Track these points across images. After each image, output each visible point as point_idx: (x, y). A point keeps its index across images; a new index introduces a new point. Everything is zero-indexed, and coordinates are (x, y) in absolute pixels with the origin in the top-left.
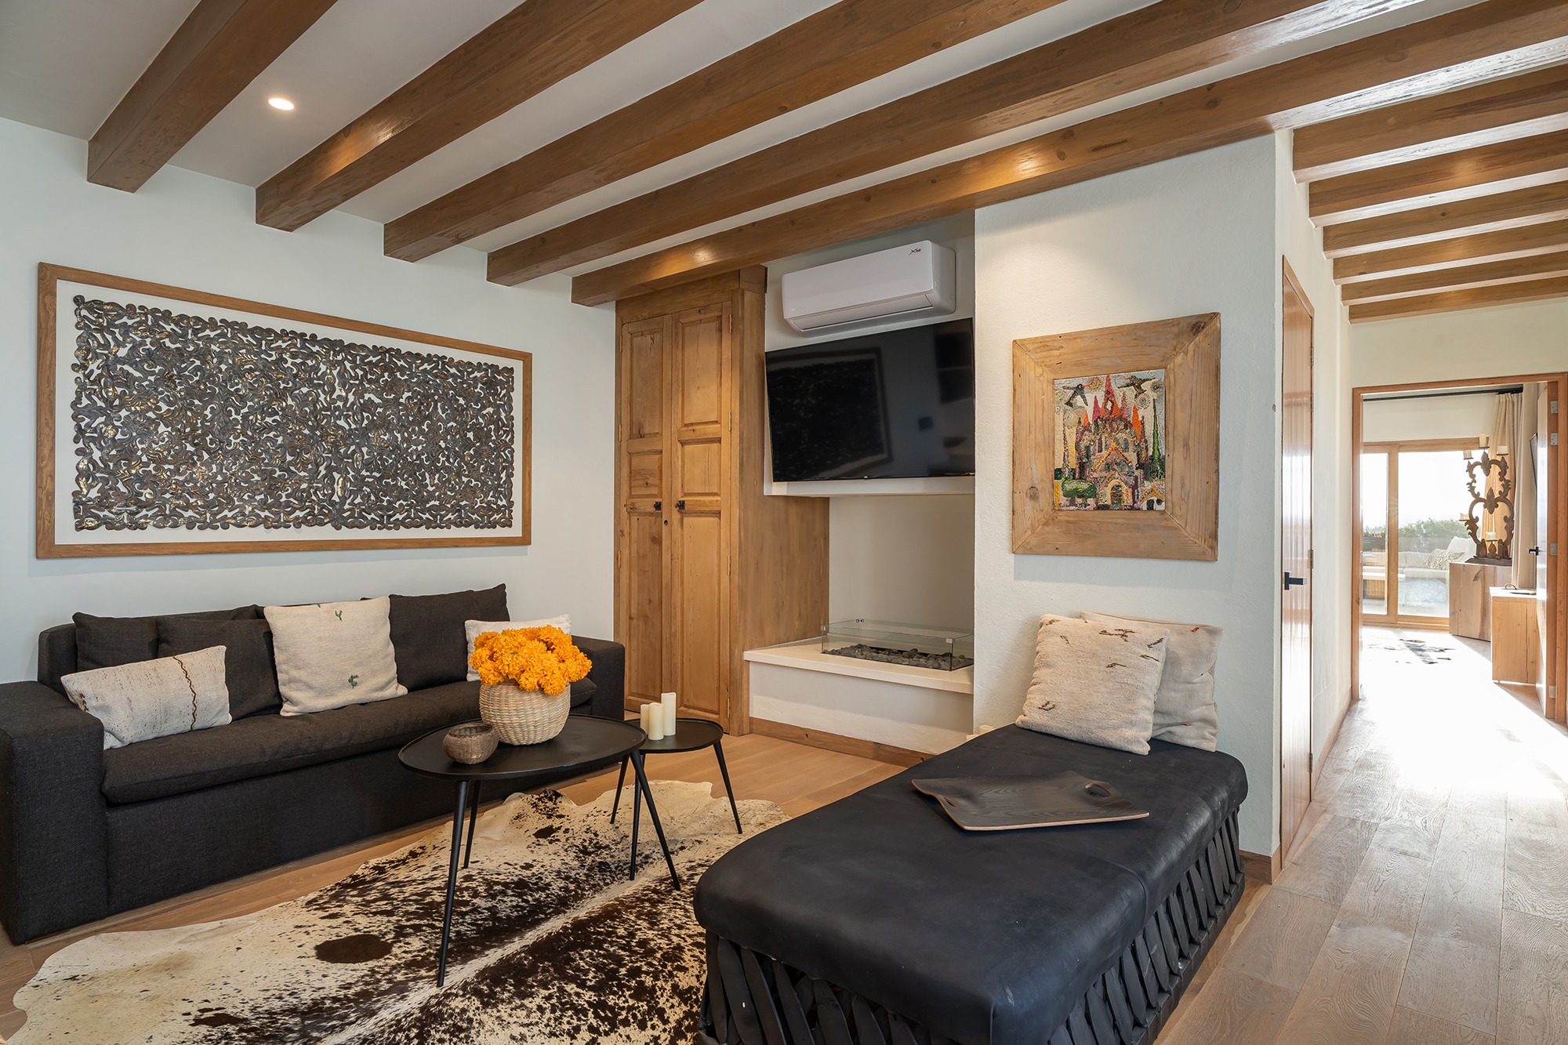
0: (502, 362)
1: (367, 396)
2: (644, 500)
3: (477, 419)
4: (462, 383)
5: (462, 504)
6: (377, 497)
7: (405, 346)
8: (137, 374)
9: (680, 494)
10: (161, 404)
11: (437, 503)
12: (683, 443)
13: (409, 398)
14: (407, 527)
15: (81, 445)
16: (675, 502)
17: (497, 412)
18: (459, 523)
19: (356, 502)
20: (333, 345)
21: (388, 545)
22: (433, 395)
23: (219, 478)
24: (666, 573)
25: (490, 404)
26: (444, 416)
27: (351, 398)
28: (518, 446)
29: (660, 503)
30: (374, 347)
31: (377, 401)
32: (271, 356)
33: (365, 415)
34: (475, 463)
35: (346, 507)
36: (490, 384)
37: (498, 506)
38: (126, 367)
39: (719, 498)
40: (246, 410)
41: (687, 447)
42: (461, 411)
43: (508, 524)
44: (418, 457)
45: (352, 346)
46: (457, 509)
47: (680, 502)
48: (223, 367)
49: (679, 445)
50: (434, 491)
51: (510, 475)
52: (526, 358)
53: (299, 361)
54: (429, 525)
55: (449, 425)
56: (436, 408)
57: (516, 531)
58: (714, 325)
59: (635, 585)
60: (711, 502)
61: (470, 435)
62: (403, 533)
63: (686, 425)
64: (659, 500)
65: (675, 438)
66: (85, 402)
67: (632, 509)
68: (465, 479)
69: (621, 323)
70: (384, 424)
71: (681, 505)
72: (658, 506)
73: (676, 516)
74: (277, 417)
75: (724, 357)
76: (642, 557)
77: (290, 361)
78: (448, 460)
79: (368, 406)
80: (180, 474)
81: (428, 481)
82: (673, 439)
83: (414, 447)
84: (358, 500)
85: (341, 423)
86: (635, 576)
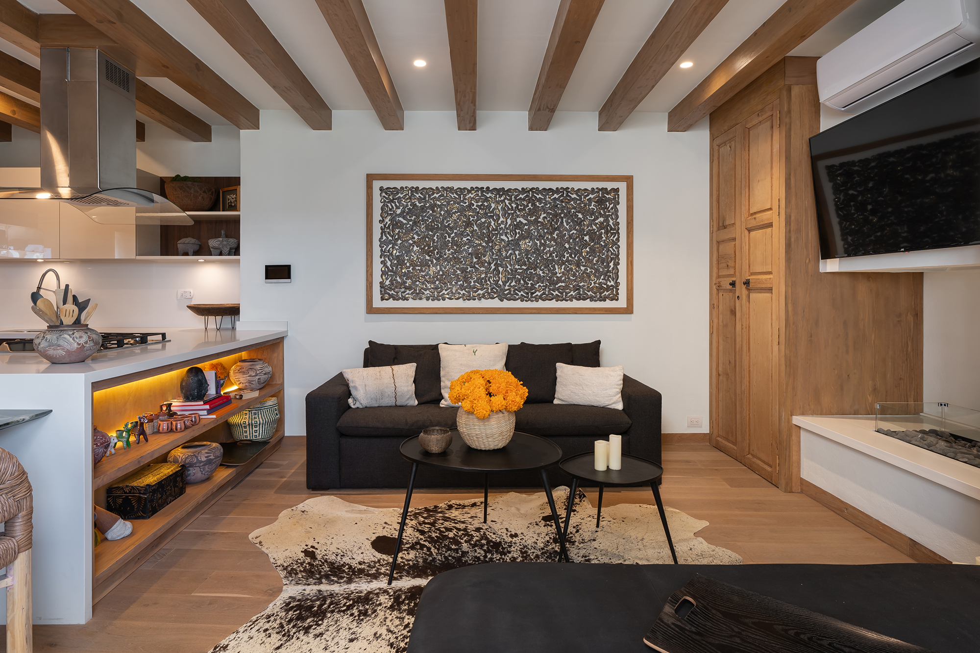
0: (609, 185)
1: (518, 220)
2: (725, 279)
3: (592, 227)
4: (580, 203)
5: (581, 284)
6: (524, 281)
7: (541, 185)
8: (405, 222)
9: (747, 274)
10: (415, 236)
11: (563, 284)
12: (750, 230)
13: (544, 218)
14: (543, 300)
15: (383, 259)
16: (744, 280)
17: (607, 220)
18: (578, 298)
19: (512, 284)
20: (499, 191)
21: (530, 311)
22: (561, 213)
23: (441, 273)
24: (738, 339)
25: (601, 215)
26: (568, 227)
27: (509, 221)
28: (623, 243)
29: (735, 281)
30: (523, 188)
31: (524, 222)
32: (466, 203)
33: (517, 231)
34: (590, 256)
35: (507, 288)
36: (601, 202)
37: (608, 286)
38: (400, 219)
39: (771, 276)
40: (453, 235)
41: (753, 234)
42: (580, 223)
43: (615, 298)
44: (551, 255)
45: (509, 190)
46: (577, 288)
47: (747, 280)
48: (442, 213)
49: (747, 232)
50: (561, 277)
51: (617, 264)
52: (629, 180)
53: (480, 204)
54: (558, 298)
55: (571, 233)
56: (562, 222)
57: (622, 303)
58: (768, 124)
59: (721, 348)
60: (766, 280)
61: (587, 238)
62: (541, 304)
63: (752, 214)
64: (734, 279)
65: (743, 228)
66: (384, 238)
67: (719, 288)
68: (583, 268)
69: (713, 138)
70: (528, 235)
71: (747, 283)
72: (733, 284)
73: (745, 292)
74: (469, 237)
75: (774, 150)
76: (725, 326)
77: (475, 204)
78: (571, 256)
79: (519, 225)
80: (423, 272)
81: (557, 270)
82: (743, 227)
83: (548, 249)
84: (513, 283)
85: (503, 237)
86: (721, 342)
